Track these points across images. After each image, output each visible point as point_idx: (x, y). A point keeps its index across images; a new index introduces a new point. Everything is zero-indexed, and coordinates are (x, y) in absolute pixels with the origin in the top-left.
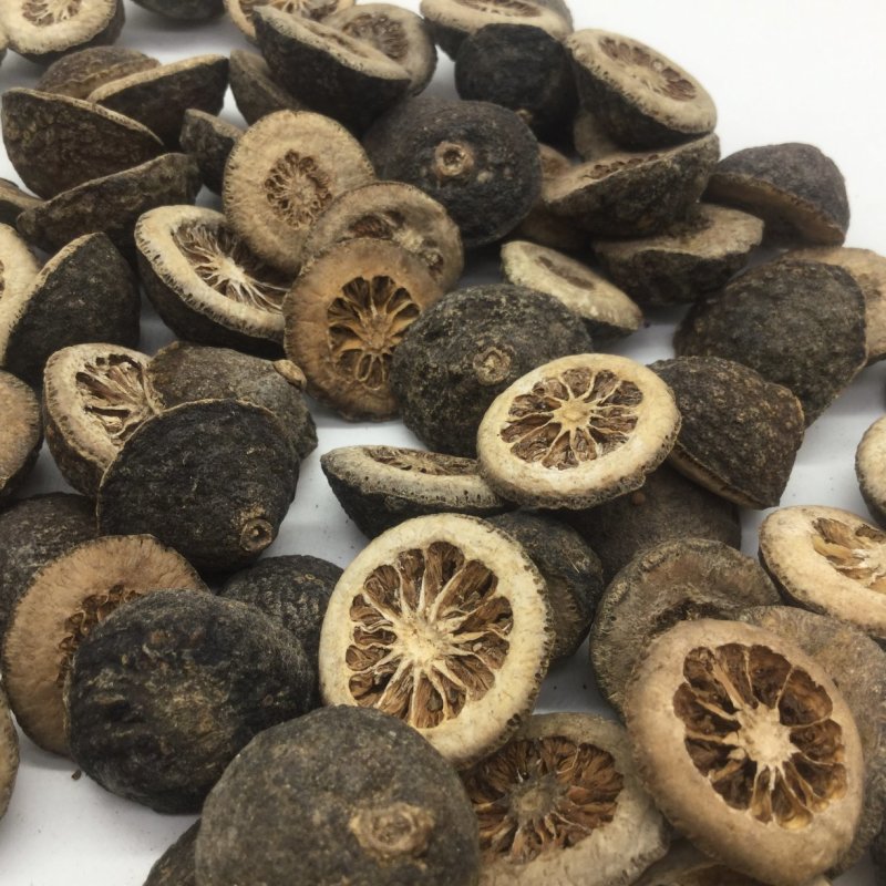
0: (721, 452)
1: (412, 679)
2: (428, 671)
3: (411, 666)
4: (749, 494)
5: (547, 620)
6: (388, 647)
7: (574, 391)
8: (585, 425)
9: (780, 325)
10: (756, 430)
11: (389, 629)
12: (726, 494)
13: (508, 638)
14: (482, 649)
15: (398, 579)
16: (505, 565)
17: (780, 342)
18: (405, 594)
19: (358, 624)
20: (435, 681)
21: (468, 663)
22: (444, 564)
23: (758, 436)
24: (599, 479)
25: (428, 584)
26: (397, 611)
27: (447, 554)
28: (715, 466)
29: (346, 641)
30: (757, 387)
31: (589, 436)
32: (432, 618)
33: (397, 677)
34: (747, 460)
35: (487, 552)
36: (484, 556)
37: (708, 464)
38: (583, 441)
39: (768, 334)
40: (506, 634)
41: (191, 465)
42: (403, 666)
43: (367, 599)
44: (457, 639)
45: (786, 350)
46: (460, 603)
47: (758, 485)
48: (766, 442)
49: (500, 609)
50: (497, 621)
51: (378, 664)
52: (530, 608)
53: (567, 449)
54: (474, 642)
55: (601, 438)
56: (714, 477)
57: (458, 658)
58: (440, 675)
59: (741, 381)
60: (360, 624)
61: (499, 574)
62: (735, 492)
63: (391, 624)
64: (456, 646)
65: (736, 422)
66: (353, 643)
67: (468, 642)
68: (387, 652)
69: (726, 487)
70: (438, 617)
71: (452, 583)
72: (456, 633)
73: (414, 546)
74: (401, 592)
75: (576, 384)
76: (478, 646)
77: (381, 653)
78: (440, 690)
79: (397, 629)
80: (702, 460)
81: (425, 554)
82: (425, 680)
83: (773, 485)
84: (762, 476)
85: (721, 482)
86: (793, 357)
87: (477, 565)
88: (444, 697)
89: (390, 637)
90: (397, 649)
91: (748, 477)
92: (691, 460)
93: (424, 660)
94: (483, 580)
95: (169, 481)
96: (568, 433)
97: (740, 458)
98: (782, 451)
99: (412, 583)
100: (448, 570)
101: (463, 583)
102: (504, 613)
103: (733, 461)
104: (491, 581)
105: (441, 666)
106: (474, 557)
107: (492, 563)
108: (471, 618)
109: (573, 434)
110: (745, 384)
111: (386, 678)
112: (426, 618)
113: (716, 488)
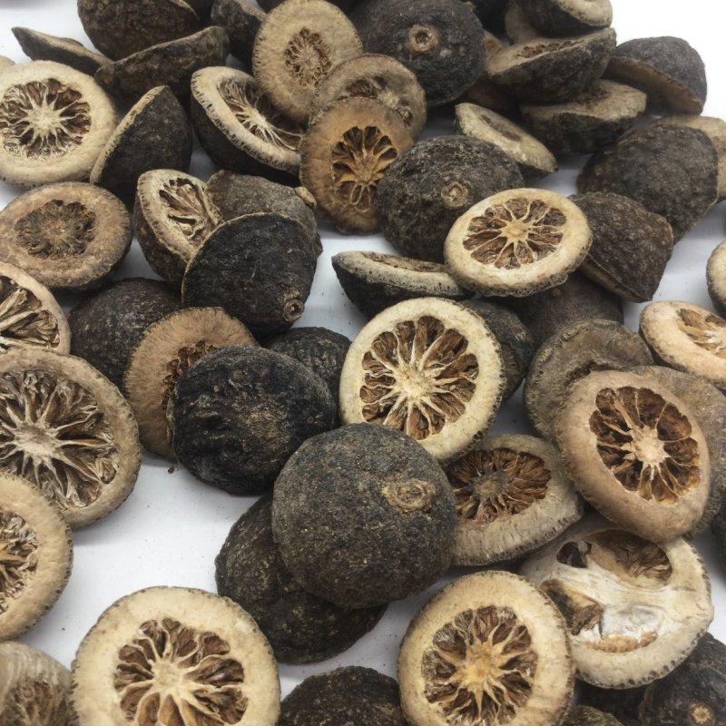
0: (617, 261)
1: (407, 408)
2: (418, 403)
3: (406, 400)
4: (633, 290)
5: (502, 370)
6: (390, 387)
7: (515, 214)
8: (525, 239)
9: (658, 171)
10: (642, 246)
11: (390, 375)
12: (618, 291)
13: (475, 382)
14: (456, 389)
15: (396, 342)
16: (473, 333)
17: (658, 184)
18: (401, 352)
19: (367, 372)
20: (423, 410)
21: (446, 398)
22: (428, 332)
23: (643, 250)
24: (536, 276)
25: (417, 345)
26: (395, 363)
27: (432, 325)
28: (612, 271)
29: (360, 383)
30: (643, 215)
31: (528, 247)
32: (420, 368)
33: (396, 407)
34: (634, 267)
35: (461, 323)
36: (459, 326)
37: (608, 269)
38: (524, 250)
39: (649, 177)
40: (473, 379)
41: (251, 259)
42: (400, 399)
43: (374, 354)
44: (438, 382)
45: (662, 190)
46: (439, 358)
47: (641, 285)
48: (648, 254)
49: (469, 362)
50: (466, 370)
51: (382, 398)
52: (491, 362)
53: (512, 255)
54: (450, 384)
55: (536, 248)
56: (611, 278)
57: (439, 395)
58: (426, 406)
59: (632, 210)
60: (369, 371)
61: (468, 339)
62: (625, 289)
63: (391, 372)
64: (438, 386)
65: (628, 240)
66: (365, 384)
67: (446, 384)
68: (389, 390)
69: (619, 286)
70: (425, 368)
71: (435, 345)
72: (437, 378)
73: (408, 319)
74: (398, 350)
75: (517, 209)
76: (453, 387)
77: (384, 391)
78: (427, 416)
79: (396, 375)
80: (603, 265)
81: (416, 324)
82: (416, 409)
83: (650, 285)
84: (644, 279)
85: (616, 282)
86: (666, 195)
87: (453, 333)
88: (429, 421)
89: (391, 381)
90: (396, 389)
91: (634, 279)
92: (596, 266)
93: (415, 396)
94: (457, 342)
95: (235, 270)
96: (512, 245)
97: (630, 265)
98: (658, 262)
99: (406, 345)
100: (432, 336)
101: (442, 345)
102: (472, 365)
103: (625, 267)
104: (463, 343)
105: (427, 400)
106: (451, 327)
107: (464, 331)
108: (448, 369)
109: (516, 245)
110: (635, 213)
111: (388, 409)
112: (416, 368)
113: (612, 285)
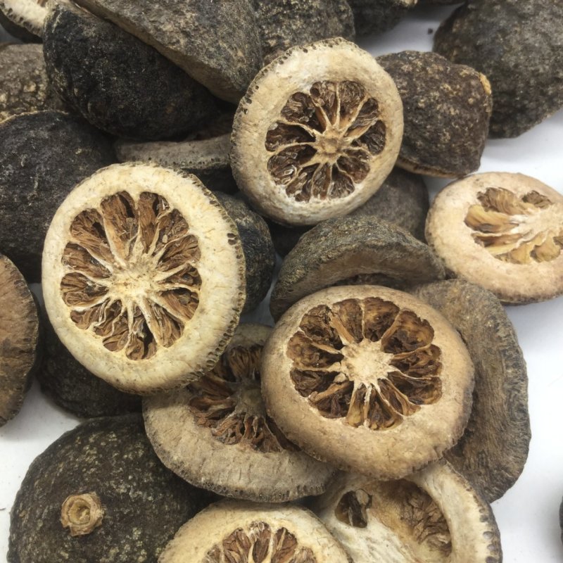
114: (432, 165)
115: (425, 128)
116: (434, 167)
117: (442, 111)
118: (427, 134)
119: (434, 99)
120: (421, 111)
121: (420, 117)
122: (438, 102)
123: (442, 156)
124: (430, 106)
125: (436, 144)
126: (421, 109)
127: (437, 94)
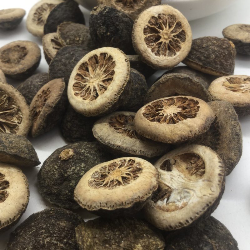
8: (167, 42)
23: (211, 50)
28: (197, 61)
37: (194, 60)
38: (165, 48)
47: (214, 65)
48: (214, 52)
55: (169, 48)
56: (197, 64)
62: (206, 68)
85: (200, 65)
91: (209, 63)
97: (205, 57)
103: (202, 58)
109: (163, 43)
113: (199, 68)
114: (208, 66)
115: (205, 53)
116: (209, 67)
117: (212, 48)
118: (206, 55)
119: (209, 44)
120: (204, 48)
121: (204, 50)
122: (210, 46)
123: (211, 63)
124: (207, 46)
125: (209, 59)
126: (204, 47)
127: (210, 43)
